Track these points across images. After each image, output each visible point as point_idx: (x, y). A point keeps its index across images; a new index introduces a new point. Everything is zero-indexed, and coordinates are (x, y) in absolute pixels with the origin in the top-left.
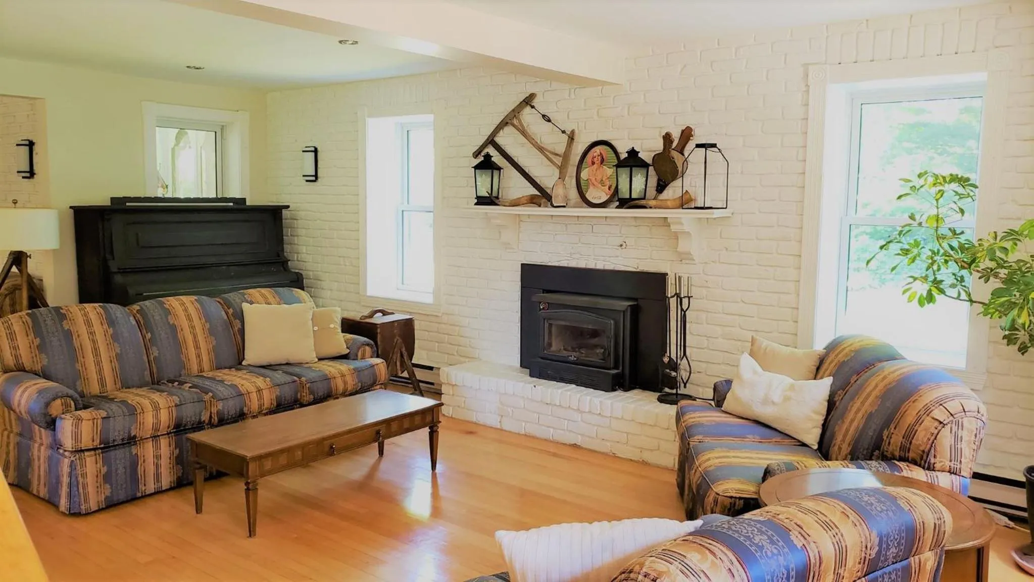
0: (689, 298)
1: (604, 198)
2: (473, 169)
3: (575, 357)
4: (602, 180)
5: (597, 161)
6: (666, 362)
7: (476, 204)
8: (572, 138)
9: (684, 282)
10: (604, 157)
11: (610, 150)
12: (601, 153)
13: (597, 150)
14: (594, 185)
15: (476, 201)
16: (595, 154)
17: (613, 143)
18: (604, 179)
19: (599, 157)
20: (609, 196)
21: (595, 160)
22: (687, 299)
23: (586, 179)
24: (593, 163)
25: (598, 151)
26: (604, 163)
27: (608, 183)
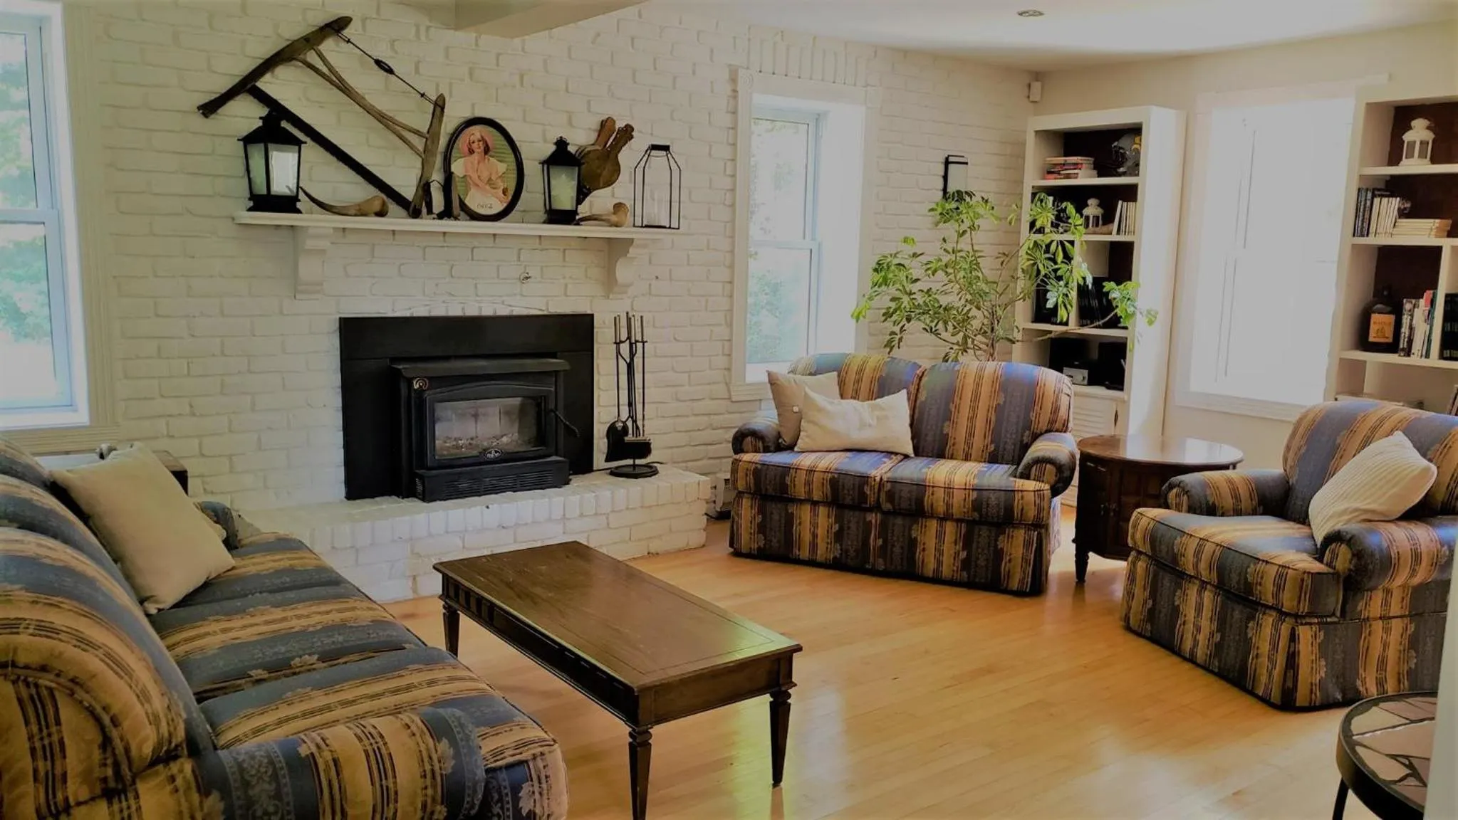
0: (643, 342)
1: (498, 207)
2: (242, 143)
3: (496, 452)
4: (490, 179)
5: (478, 147)
6: (620, 428)
7: (250, 210)
8: (439, 106)
9: (636, 325)
10: (490, 145)
11: (498, 134)
12: (482, 137)
13: (476, 132)
14: (477, 185)
15: (251, 204)
16: (472, 138)
17: (504, 124)
18: (493, 178)
19: (481, 143)
20: (505, 205)
21: (475, 146)
22: (641, 344)
23: (461, 176)
24: (471, 152)
25: (478, 136)
26: (490, 153)
27: (501, 185)
